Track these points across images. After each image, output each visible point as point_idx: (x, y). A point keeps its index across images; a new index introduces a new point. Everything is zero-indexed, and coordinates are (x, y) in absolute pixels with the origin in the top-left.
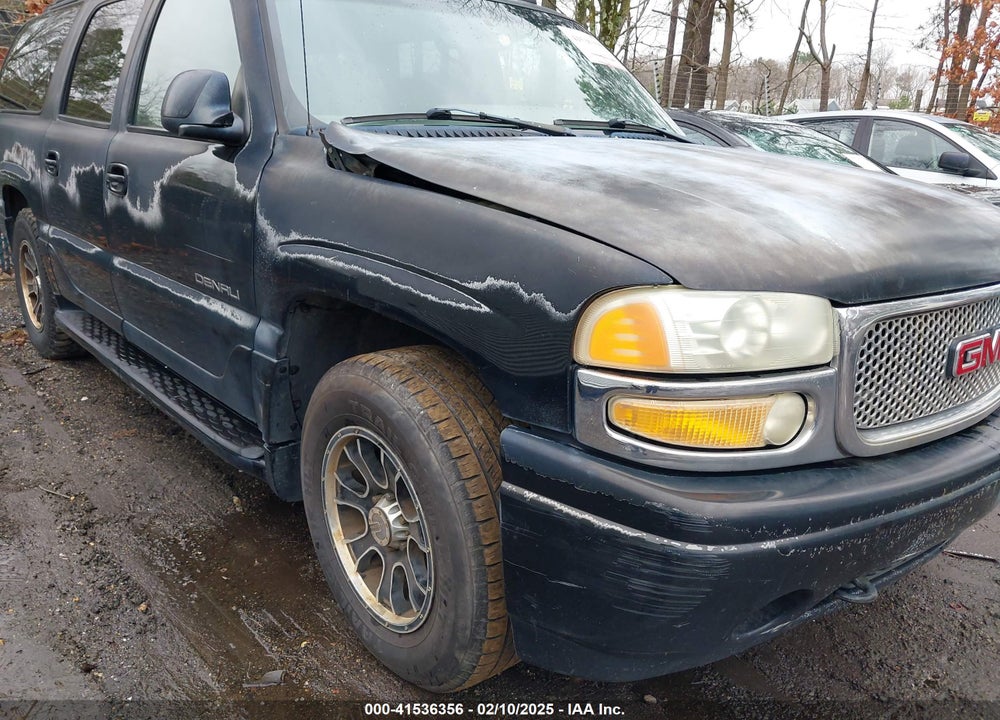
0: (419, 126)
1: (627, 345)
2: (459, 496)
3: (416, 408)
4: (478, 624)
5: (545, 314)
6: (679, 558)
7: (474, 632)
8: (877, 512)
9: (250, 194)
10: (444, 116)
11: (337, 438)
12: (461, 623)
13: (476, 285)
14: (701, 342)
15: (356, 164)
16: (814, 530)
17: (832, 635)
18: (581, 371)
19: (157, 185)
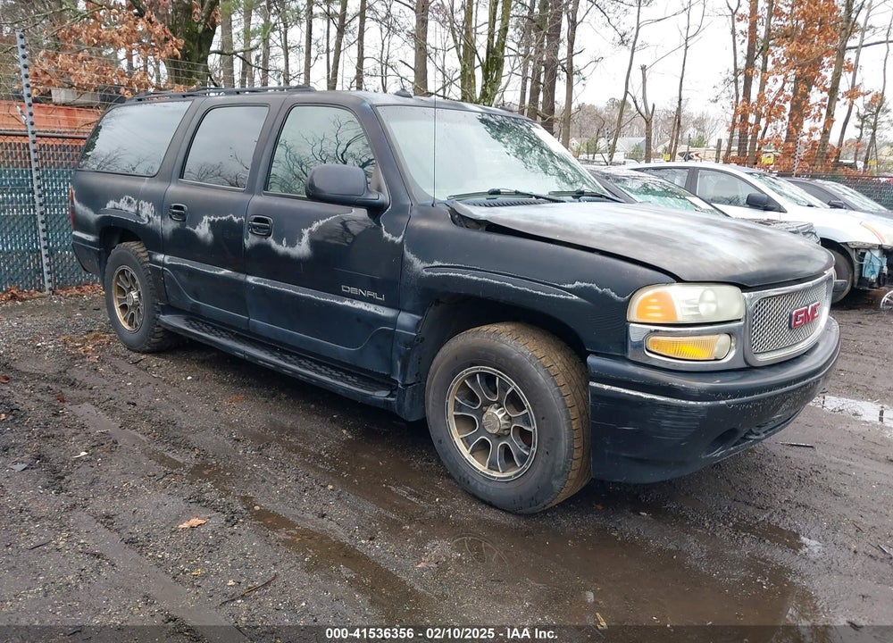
0: (483, 199)
1: (656, 311)
2: (557, 395)
3: (526, 352)
4: (567, 462)
5: (612, 298)
6: (686, 408)
7: (565, 467)
8: (765, 391)
9: (398, 240)
10: (497, 193)
11: (462, 374)
12: (558, 463)
13: (569, 286)
14: (690, 309)
15: (473, 224)
16: (740, 397)
17: (730, 483)
18: (631, 325)
19: (306, 232)
